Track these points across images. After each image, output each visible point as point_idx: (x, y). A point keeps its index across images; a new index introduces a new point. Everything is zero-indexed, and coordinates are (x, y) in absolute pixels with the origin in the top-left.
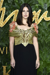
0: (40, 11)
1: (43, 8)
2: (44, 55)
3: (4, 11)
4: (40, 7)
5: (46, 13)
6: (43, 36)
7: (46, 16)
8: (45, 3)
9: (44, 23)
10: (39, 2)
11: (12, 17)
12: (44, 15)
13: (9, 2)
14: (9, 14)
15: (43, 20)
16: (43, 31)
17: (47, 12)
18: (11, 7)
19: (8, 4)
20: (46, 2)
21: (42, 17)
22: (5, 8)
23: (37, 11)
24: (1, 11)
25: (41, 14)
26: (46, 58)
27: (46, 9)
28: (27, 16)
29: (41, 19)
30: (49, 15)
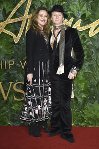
0: (72, 19)
5: (79, 22)
7: (79, 26)
8: (79, 11)
10: (71, 9)
12: (77, 24)
13: (36, 8)
17: (81, 20)
20: (79, 9)
21: (74, 27)
22: (31, 15)
24: (27, 19)
25: (73, 23)
27: (80, 17)
30: (83, 24)
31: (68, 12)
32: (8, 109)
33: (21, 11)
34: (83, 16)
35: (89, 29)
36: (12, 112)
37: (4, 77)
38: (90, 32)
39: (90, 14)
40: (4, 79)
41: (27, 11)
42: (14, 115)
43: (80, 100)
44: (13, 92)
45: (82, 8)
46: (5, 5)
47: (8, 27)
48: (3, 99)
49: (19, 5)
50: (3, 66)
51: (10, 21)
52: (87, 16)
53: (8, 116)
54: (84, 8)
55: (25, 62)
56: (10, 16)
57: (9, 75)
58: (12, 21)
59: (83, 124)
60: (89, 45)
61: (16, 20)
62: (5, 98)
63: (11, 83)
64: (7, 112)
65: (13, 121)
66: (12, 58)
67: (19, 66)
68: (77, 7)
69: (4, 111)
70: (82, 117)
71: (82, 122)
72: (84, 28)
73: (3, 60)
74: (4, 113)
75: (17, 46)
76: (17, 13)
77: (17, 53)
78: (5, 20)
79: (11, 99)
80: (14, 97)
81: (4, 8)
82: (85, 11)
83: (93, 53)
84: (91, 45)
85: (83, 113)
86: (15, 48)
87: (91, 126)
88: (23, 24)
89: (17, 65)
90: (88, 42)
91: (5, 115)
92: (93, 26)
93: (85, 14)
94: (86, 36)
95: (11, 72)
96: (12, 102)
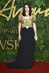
0: (36, 8)
1: (38, 6)
2: (39, 33)
3: (15, 9)
4: (36, 6)
5: (40, 9)
6: (38, 23)
8: (39, 4)
9: (39, 15)
10: (35, 3)
11: (20, 12)
13: (18, 3)
14: (18, 10)
15: (38, 13)
16: (38, 20)
17: (40, 8)
18: (19, 6)
19: (17, 4)
20: (39, 3)
21: (37, 12)
22: (15, 7)
23: (34, 8)
24: (13, 9)
25: (37, 10)
26: (40, 35)
27: (40, 7)
28: (28, 10)
29: (36, 13)
30: (41, 11)
31: (34, 5)
32: (4, 54)
33: (10, 5)
34: (42, 6)
35: (45, 13)
36: (7, 55)
37: (2, 38)
38: (45, 14)
39: (45, 5)
40: (2, 39)
41: (13, 4)
42: (8, 57)
43: (41, 48)
44: (7, 45)
45: (41, 2)
46: (2, 2)
47: (3, 13)
48: (2, 49)
49: (9, 2)
50: (2, 33)
51: (4, 10)
52: (43, 6)
53: (5, 58)
54: (42, 2)
55: (13, 30)
56: (5, 7)
57: (5, 37)
58: (6, 10)
59: (43, 61)
60: (45, 21)
61: (8, 9)
62: (3, 48)
63: (6, 41)
64: (4, 55)
65: (7, 60)
66: (6, 28)
67: (10, 32)
68: (38, 2)
69: (3, 55)
70: (42, 57)
71: (42, 60)
72: (42, 12)
73: (2, 29)
74: (3, 56)
75: (8, 22)
76: (8, 6)
77: (9, 26)
78: (2, 9)
79: (6, 49)
80: (8, 48)
81: (1, 3)
82: (42, 4)
83: (47, 25)
84: (46, 21)
85: (43, 55)
86: (7, 23)
87: (47, 61)
88: (11, 11)
89: (9, 32)
90: (44, 19)
91: (3, 57)
92: (46, 11)
93: (42, 5)
94: (43, 16)
95: (6, 36)
96: (7, 50)
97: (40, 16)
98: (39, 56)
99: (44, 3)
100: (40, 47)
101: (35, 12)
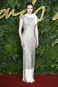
97: (14, 18)
98: (12, 68)
99: (18, 3)
100: (13, 57)
101: (8, 14)
